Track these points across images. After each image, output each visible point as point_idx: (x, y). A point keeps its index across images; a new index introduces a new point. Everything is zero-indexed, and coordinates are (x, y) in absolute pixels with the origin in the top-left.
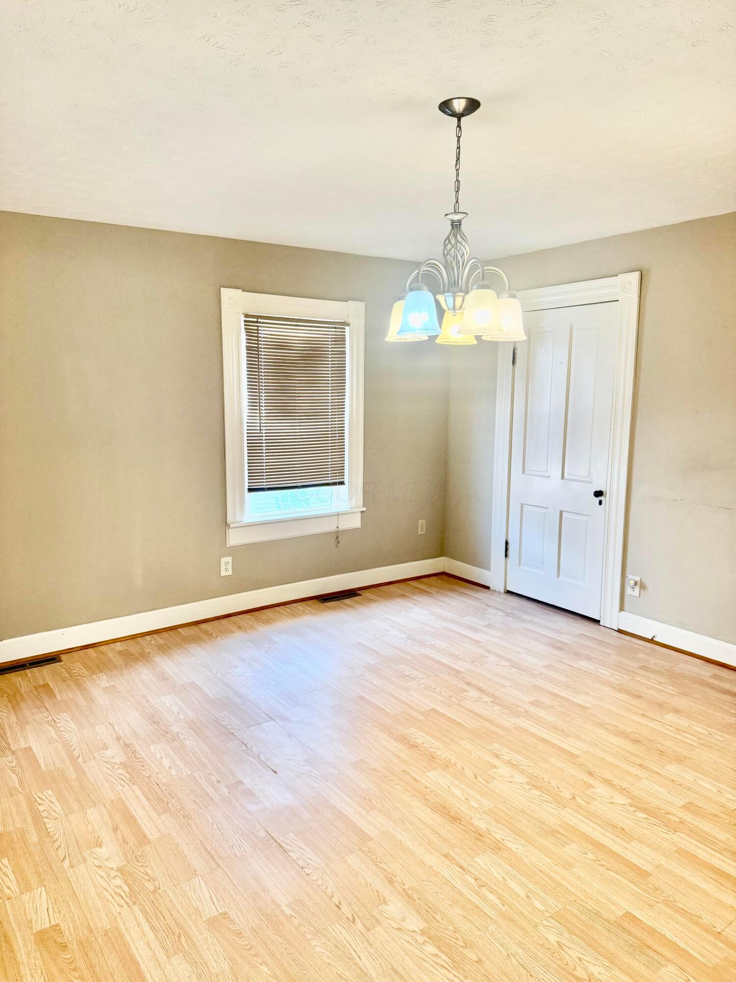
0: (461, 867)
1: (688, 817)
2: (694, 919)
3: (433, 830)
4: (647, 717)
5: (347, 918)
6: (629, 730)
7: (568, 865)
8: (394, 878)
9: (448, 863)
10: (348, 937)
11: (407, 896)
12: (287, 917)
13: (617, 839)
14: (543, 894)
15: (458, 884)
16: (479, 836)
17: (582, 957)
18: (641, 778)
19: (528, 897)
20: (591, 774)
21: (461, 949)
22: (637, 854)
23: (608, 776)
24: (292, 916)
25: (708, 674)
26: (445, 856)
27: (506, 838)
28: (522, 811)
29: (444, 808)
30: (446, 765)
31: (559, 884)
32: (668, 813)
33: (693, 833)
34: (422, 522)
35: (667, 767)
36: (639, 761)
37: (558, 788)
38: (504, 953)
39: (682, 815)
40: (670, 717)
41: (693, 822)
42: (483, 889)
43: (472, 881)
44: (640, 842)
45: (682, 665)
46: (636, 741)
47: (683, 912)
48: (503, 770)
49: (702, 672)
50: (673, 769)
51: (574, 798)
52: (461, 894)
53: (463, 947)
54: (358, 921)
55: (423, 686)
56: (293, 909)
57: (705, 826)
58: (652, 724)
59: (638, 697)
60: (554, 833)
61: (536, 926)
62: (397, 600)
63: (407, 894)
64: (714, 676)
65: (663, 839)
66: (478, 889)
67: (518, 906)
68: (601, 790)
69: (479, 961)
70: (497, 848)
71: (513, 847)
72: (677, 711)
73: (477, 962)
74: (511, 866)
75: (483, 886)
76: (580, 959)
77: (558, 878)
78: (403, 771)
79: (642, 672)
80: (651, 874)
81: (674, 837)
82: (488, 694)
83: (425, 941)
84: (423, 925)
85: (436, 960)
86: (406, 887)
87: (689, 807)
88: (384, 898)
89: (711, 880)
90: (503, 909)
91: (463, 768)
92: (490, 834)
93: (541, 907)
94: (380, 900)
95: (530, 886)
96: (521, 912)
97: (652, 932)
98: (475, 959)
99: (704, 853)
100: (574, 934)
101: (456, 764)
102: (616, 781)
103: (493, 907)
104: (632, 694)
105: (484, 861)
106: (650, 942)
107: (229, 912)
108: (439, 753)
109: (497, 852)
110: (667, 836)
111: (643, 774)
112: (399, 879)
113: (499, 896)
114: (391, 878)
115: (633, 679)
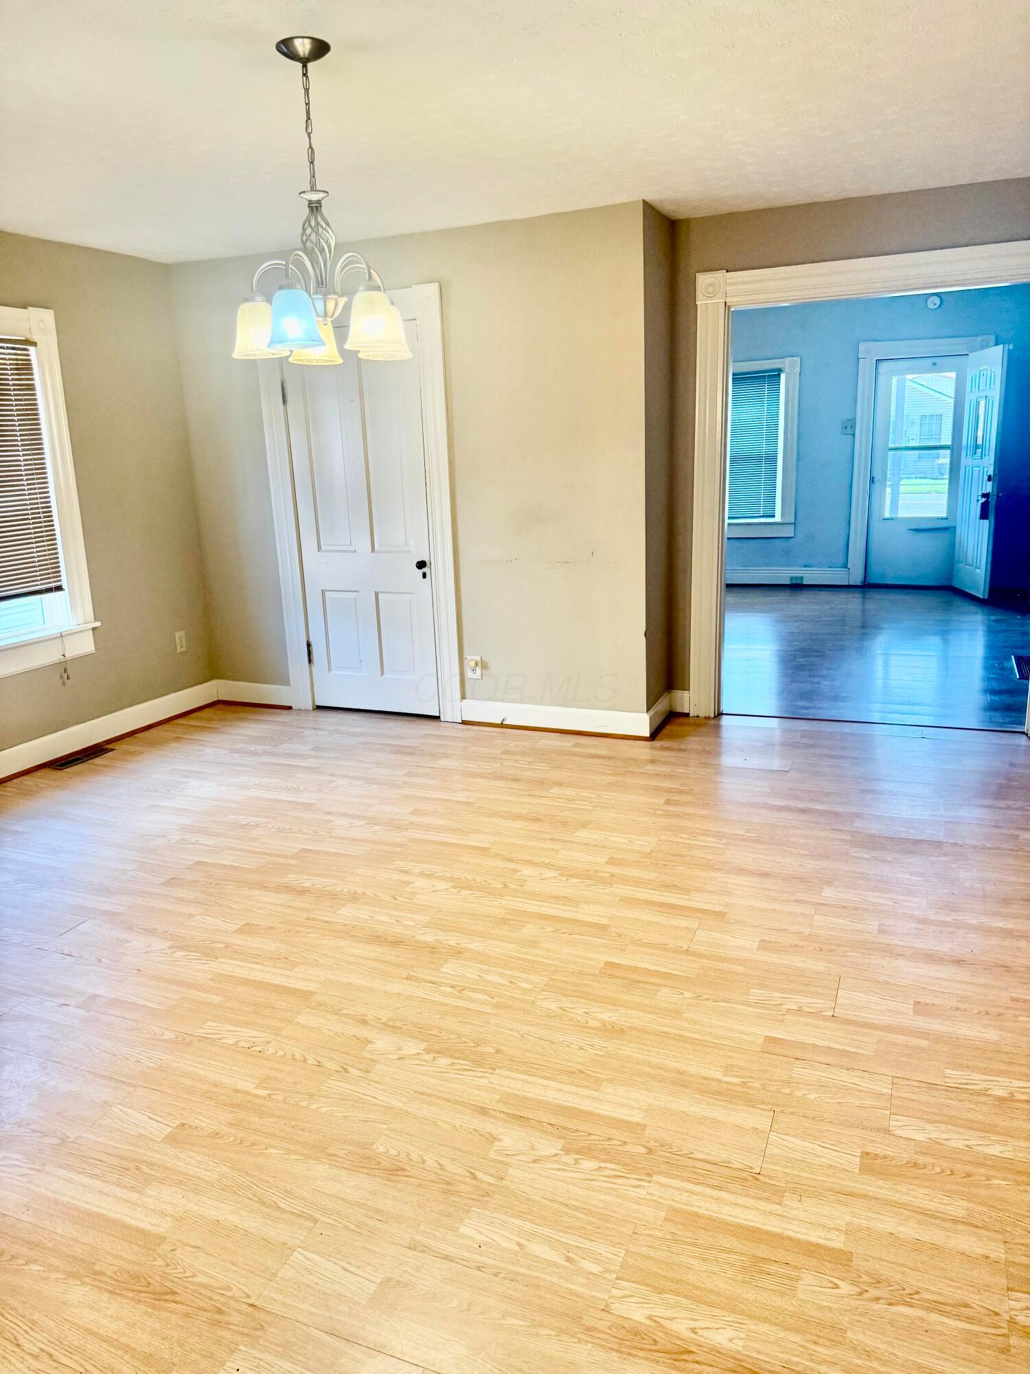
0: (431, 982)
1: (615, 870)
2: (663, 947)
3: (380, 961)
4: (534, 796)
5: (337, 1071)
6: (524, 812)
7: (533, 944)
8: (366, 1018)
9: (415, 983)
10: (350, 1087)
11: (391, 1027)
12: (264, 1098)
13: (565, 907)
14: (524, 975)
15: (438, 998)
16: (432, 949)
17: (587, 1010)
18: (558, 850)
19: (511, 982)
20: (510, 860)
21: (475, 1049)
22: (587, 913)
23: (527, 857)
24: (270, 1095)
25: (570, 744)
26: (407, 979)
27: (461, 942)
28: (462, 913)
29: (378, 937)
30: (354, 898)
31: (534, 962)
32: (597, 872)
33: (625, 880)
34: (180, 636)
35: (575, 834)
36: (549, 837)
37: (486, 882)
38: (518, 1035)
39: (608, 870)
40: (555, 791)
41: (621, 872)
42: (464, 992)
43: (449, 990)
44: (587, 902)
45: (542, 742)
46: (535, 820)
47: (649, 945)
48: (420, 883)
49: (563, 744)
50: (582, 834)
51: (506, 885)
52: (446, 1005)
53: (475, 1047)
54: (350, 1069)
55: (273, 830)
56: (266, 1089)
57: (634, 872)
58: (542, 801)
59: (516, 780)
60: (504, 921)
61: (533, 1003)
62: (172, 745)
63: (390, 1026)
64: (576, 745)
65: (604, 894)
66: (459, 994)
67: (506, 993)
68: (527, 871)
69: (498, 1051)
70: (457, 953)
71: (473, 946)
72: (559, 784)
73: (496, 1053)
74: (480, 963)
75: (463, 990)
76: (586, 1013)
77: (530, 957)
78: (307, 919)
79: (506, 757)
80: (609, 926)
81: (613, 889)
82: (359, 817)
83: (434, 1057)
84: (424, 1045)
85: (455, 1067)
86: (384, 1021)
87: (612, 861)
88: (366, 1039)
89: (660, 913)
90: (495, 1001)
91: (375, 895)
92: (441, 943)
93: (529, 987)
94: (363, 1042)
95: (509, 972)
96: (512, 997)
97: (634, 969)
98: (493, 1051)
99: (644, 894)
100: (570, 996)
101: (365, 893)
102: (536, 860)
103: (483, 1003)
104: (508, 779)
105: (451, 968)
106: (637, 977)
107: (186, 1122)
108: (339, 889)
109: (458, 957)
110: (607, 891)
111: (557, 846)
112: (371, 1017)
113: (485, 992)
114: (362, 1019)
115: (502, 765)
